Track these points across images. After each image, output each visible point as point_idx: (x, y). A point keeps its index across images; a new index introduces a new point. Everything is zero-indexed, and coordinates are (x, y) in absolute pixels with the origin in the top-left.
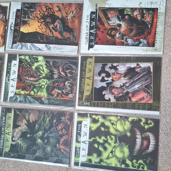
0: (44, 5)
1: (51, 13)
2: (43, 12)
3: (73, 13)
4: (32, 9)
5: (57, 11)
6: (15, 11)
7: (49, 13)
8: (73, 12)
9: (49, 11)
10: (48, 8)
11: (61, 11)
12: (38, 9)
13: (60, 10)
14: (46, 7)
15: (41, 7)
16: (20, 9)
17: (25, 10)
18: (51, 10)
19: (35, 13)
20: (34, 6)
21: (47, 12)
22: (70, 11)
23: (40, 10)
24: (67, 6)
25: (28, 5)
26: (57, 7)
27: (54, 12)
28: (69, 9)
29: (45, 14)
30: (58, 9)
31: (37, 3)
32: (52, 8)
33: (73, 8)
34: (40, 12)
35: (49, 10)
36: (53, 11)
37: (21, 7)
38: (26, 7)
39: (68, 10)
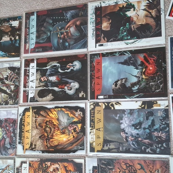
0: (123, 162)
1: (133, 172)
2: (123, 170)
3: (158, 172)
4: (110, 166)
5: (139, 169)
6: (91, 168)
7: (131, 172)
8: (158, 170)
9: (130, 169)
10: (128, 165)
11: (144, 169)
12: (117, 166)
13: (142, 168)
14: (126, 164)
15: (120, 164)
16: (97, 165)
17: (103, 167)
18: (132, 168)
19: (114, 170)
20: (112, 163)
21: (128, 170)
22: (154, 169)
23: (120, 167)
24: (150, 164)
25: (105, 161)
26: (139, 164)
27: (136, 171)
28: (153, 166)
29: (125, 172)
30: (140, 167)
31: (115, 160)
32: (133, 165)
33: (158, 166)
34: (120, 170)
35: (130, 167)
36: (134, 169)
37: (98, 164)
38: (103, 164)
39: (152, 168)
